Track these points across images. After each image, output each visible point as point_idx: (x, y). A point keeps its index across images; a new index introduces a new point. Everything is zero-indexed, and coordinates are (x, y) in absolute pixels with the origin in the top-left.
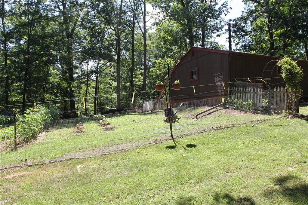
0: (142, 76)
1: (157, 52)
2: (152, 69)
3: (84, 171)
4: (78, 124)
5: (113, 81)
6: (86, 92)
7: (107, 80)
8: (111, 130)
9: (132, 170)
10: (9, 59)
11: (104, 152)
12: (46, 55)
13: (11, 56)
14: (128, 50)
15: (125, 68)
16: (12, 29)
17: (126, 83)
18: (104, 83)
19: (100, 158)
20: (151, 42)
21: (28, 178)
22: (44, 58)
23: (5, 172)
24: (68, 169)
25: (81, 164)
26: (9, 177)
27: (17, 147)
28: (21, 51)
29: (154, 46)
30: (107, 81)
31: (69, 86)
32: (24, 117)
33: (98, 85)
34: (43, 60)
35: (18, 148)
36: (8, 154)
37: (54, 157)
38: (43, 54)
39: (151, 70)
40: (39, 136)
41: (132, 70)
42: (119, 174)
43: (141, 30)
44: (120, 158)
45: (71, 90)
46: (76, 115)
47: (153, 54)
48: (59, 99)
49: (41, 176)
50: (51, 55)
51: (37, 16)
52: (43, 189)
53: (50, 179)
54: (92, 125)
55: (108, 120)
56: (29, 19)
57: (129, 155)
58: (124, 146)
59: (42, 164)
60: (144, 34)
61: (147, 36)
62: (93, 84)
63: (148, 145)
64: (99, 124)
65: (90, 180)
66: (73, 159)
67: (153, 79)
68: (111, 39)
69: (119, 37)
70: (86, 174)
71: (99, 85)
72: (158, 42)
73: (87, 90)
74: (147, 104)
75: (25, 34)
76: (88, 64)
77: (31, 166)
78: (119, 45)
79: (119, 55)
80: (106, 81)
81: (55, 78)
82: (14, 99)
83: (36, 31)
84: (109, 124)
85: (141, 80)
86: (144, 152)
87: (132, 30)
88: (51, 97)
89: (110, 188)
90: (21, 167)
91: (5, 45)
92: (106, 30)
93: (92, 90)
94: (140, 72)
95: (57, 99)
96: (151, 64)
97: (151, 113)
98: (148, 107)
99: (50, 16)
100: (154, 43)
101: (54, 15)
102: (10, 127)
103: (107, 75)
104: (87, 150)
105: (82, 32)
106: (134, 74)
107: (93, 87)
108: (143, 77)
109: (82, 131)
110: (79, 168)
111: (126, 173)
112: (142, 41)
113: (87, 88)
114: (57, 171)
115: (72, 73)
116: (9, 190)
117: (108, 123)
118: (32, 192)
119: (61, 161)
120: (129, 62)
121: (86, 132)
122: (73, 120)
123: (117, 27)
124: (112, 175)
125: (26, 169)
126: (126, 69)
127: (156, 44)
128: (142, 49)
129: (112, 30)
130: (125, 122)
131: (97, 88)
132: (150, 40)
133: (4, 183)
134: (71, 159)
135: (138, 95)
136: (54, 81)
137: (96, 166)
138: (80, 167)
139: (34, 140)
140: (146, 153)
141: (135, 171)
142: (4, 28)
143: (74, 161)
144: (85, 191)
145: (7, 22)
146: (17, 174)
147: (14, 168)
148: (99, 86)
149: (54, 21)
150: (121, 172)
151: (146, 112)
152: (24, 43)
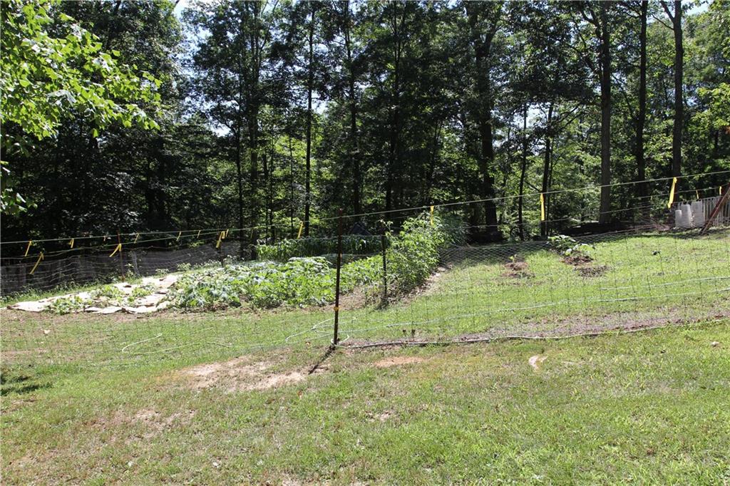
0: (667, 136)
1: (713, 67)
2: (698, 115)
3: (548, 372)
4: (512, 258)
5: (586, 152)
6: (522, 181)
7: (574, 152)
8: (597, 274)
9: (681, 386)
10: (359, 117)
11: (589, 328)
12: (432, 101)
13: (363, 111)
14: (627, 70)
15: (620, 117)
16: (365, 52)
17: (622, 156)
18: (564, 158)
19: (583, 344)
20: (695, 40)
21: (423, 371)
22: (428, 110)
23: (374, 353)
24: (508, 362)
25: (538, 353)
26: (382, 364)
27: (388, 302)
28: (383, 98)
29: (704, 49)
30: (573, 154)
31: (483, 169)
32: (400, 238)
33: (550, 164)
34: (426, 113)
35: (390, 304)
36: (373, 315)
37: (469, 331)
38: (426, 99)
39: (694, 119)
40: (430, 282)
41: (639, 122)
42: (642, 389)
43: (667, 11)
44: (639, 349)
45: (487, 177)
46: (499, 238)
47: (701, 75)
48: (461, 199)
49: (451, 371)
50: (444, 99)
51: (412, 16)
52: (459, 403)
53: (470, 381)
54: (545, 260)
55: (587, 249)
56: (395, 26)
57: (663, 341)
58: (643, 317)
59: (445, 345)
60: (677, 21)
61: (684, 27)
62: (539, 163)
63: (714, 321)
64: (562, 259)
65: (569, 396)
66: (515, 339)
67: (699, 142)
68: (585, 46)
69: (606, 37)
70: (555, 380)
71: (552, 164)
72: (715, 39)
73: (523, 176)
74: (686, 210)
75: (389, 61)
76: (526, 116)
77: (424, 345)
78: (606, 59)
79: (606, 84)
80: (568, 153)
81: (452, 152)
82: (370, 201)
83: (409, 49)
84: (587, 259)
85: (665, 146)
86: (707, 338)
87: (640, 17)
88: (442, 195)
89: (626, 423)
90: (403, 346)
91: (352, 88)
92: (571, 24)
93: (535, 178)
94: (663, 126)
95: (456, 198)
96: (692, 101)
97: (701, 234)
98: (691, 218)
99: (438, 11)
100: (703, 43)
101: (446, 8)
102: (369, 259)
103: (572, 138)
104: (545, 321)
105: (510, 39)
106: (645, 133)
107: (538, 171)
108: (672, 139)
109: (525, 275)
110: (534, 362)
111: (665, 390)
112: (671, 41)
113: (523, 172)
114: (485, 365)
115: (488, 138)
116: (389, 393)
117: (587, 257)
118: (437, 404)
119: (487, 342)
120: (631, 100)
121: (534, 277)
122: (495, 246)
123: (603, 13)
124: (625, 390)
125: (415, 352)
126: (622, 120)
127: (710, 44)
128: (669, 63)
129: (588, 22)
130: (632, 256)
131: (547, 171)
132: (692, 36)
133: (378, 377)
134: (511, 338)
135: (656, 187)
136: (450, 159)
137: (575, 362)
138: (537, 362)
139: (420, 288)
140: (714, 343)
141: (690, 388)
142: (349, 54)
143: (518, 344)
144: (559, 421)
145: (353, 40)
146: (399, 361)
147: (391, 346)
148: (552, 168)
149: (448, 22)
150: (649, 385)
151: (682, 231)
152: (388, 80)
